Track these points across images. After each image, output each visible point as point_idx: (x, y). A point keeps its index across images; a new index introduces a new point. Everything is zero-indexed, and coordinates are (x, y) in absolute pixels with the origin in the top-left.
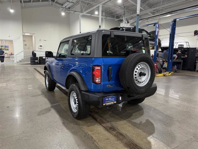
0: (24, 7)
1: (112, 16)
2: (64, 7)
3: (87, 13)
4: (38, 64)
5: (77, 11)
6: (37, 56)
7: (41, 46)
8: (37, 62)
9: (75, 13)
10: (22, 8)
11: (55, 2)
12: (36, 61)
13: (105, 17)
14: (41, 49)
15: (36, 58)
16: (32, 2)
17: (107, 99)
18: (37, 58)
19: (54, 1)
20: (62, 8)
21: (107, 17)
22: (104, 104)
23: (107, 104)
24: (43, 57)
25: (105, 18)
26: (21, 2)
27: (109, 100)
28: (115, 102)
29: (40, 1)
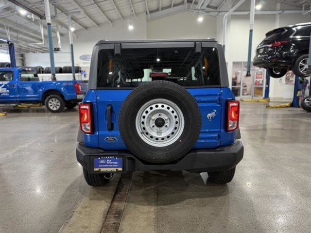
0: (151, 18)
1: (297, 6)
2: (199, 8)
3: (235, 11)
5: (222, 12)
9: (221, 14)
10: (148, 20)
11: (193, 2)
13: (280, 12)
16: (161, 10)
17: (102, 162)
19: (191, 2)
20: (197, 11)
21: (283, 11)
22: (96, 169)
23: (103, 170)
25: (280, 14)
26: (147, 14)
27: (106, 164)
28: (120, 169)
29: (172, 6)
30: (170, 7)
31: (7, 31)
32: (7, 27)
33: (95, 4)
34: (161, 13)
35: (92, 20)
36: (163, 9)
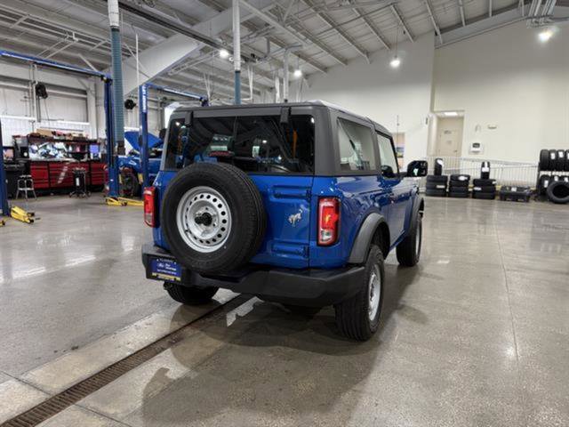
0: (443, 42)
4: (444, 196)
6: (443, 174)
7: (476, 145)
8: (441, 189)
10: (437, 47)
12: (439, 187)
14: (476, 152)
15: (440, 179)
16: (467, 24)
18: (447, 177)
22: (154, 274)
23: (161, 276)
24: (460, 176)
26: (436, 34)
27: (164, 268)
28: (178, 279)
29: (490, 14)
30: (485, 15)
31: (208, 82)
32: (206, 76)
33: (362, 19)
34: (466, 29)
35: (333, 55)
36: (468, 21)
